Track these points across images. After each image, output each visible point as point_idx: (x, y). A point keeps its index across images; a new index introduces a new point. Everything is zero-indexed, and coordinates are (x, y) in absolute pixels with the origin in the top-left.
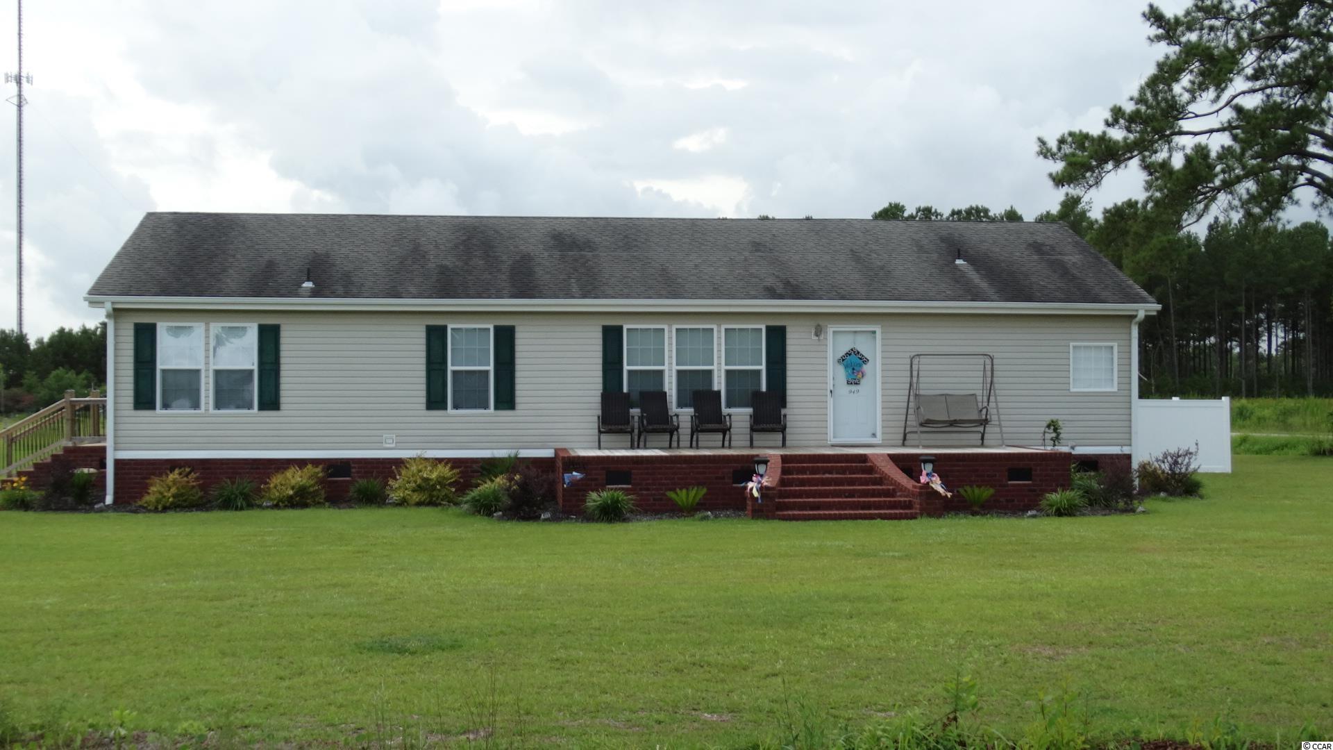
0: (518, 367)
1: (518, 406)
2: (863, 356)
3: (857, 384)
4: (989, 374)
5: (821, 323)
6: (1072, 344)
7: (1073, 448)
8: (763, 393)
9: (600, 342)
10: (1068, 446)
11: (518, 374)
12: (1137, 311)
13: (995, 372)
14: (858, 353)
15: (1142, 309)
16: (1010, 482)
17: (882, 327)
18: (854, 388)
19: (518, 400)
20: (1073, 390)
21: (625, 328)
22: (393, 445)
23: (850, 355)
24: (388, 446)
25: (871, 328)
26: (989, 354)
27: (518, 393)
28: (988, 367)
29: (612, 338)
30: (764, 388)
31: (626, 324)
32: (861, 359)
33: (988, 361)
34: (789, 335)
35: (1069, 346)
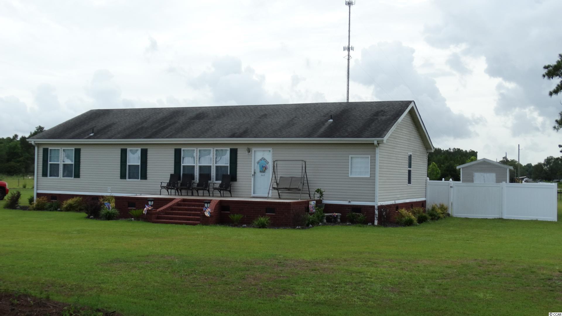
0: (148, 164)
1: (148, 178)
2: (267, 161)
3: (263, 172)
4: (304, 169)
5: (249, 147)
6: (350, 156)
7: (350, 202)
8: (228, 175)
9: (173, 154)
10: (347, 201)
11: (148, 166)
12: (374, 141)
13: (306, 168)
14: (265, 159)
15: (375, 140)
16: (266, 214)
17: (273, 149)
18: (263, 174)
19: (148, 176)
20: (350, 176)
21: (182, 149)
22: (110, 191)
23: (262, 160)
24: (109, 191)
25: (269, 150)
26: (304, 160)
27: (148, 174)
28: (304, 166)
29: (178, 154)
30: (229, 174)
31: (182, 148)
32: (266, 162)
33: (304, 163)
34: (238, 152)
35: (349, 157)
